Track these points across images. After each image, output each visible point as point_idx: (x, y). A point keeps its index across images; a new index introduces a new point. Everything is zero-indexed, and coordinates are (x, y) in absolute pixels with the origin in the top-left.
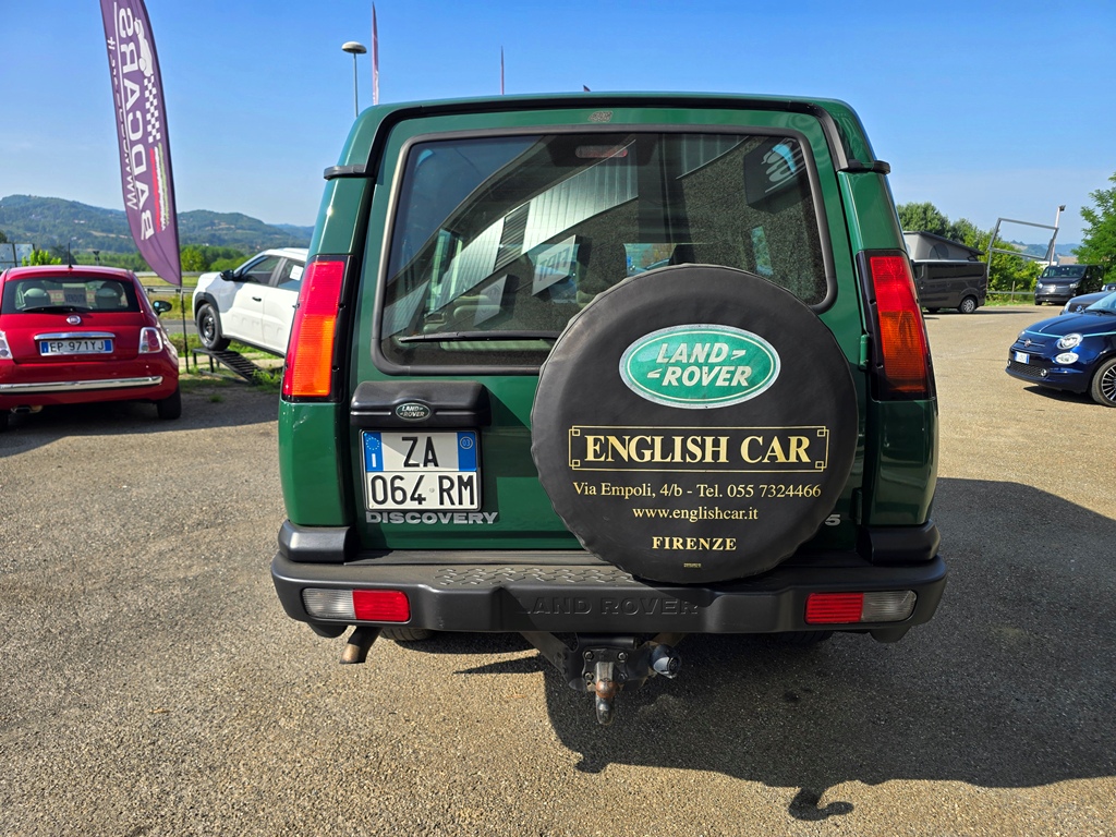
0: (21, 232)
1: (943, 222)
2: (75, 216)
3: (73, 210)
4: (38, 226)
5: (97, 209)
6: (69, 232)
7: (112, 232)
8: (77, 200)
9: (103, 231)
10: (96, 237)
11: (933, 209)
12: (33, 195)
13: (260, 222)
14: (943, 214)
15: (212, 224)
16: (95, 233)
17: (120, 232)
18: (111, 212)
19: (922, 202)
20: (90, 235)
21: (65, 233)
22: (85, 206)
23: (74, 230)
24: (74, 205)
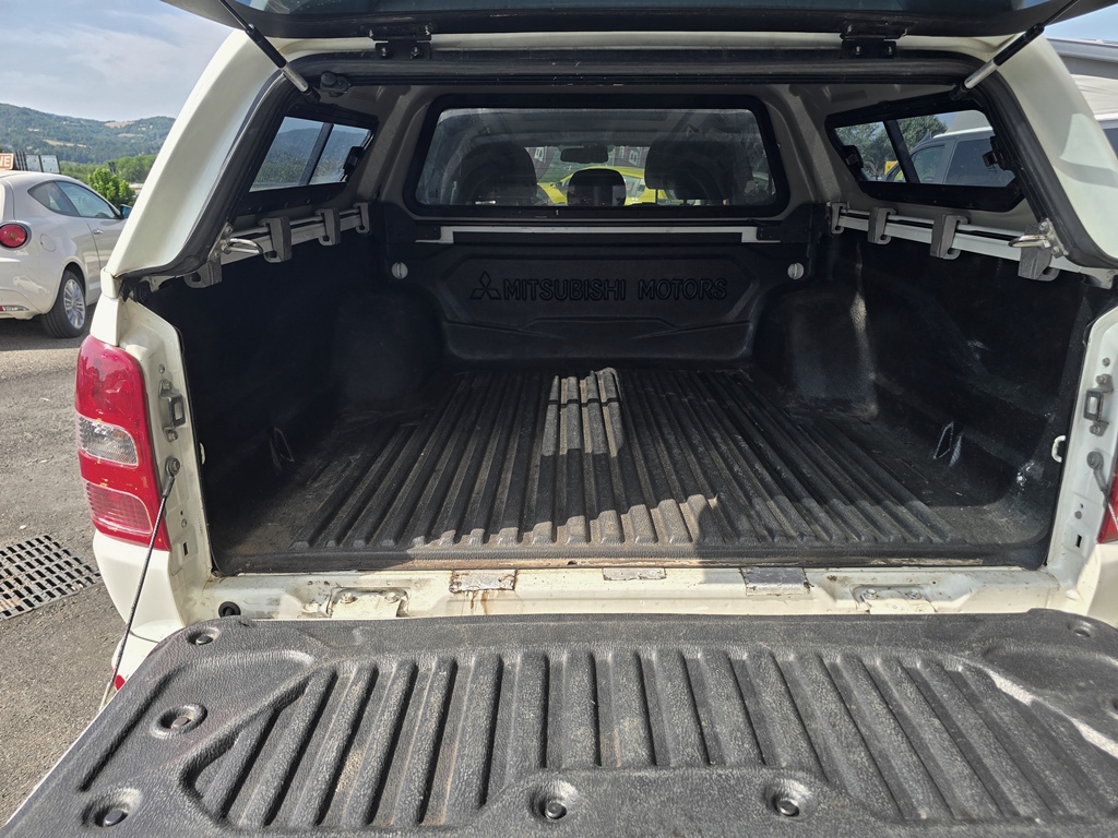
2: (28, 123)
3: (25, 117)
5: (50, 116)
6: (24, 141)
7: (69, 141)
8: (27, 106)
9: (59, 140)
10: (53, 147)
16: (50, 142)
17: (77, 141)
18: (65, 119)
20: (46, 144)
21: (20, 142)
22: (37, 112)
23: (28, 139)
24: (25, 111)
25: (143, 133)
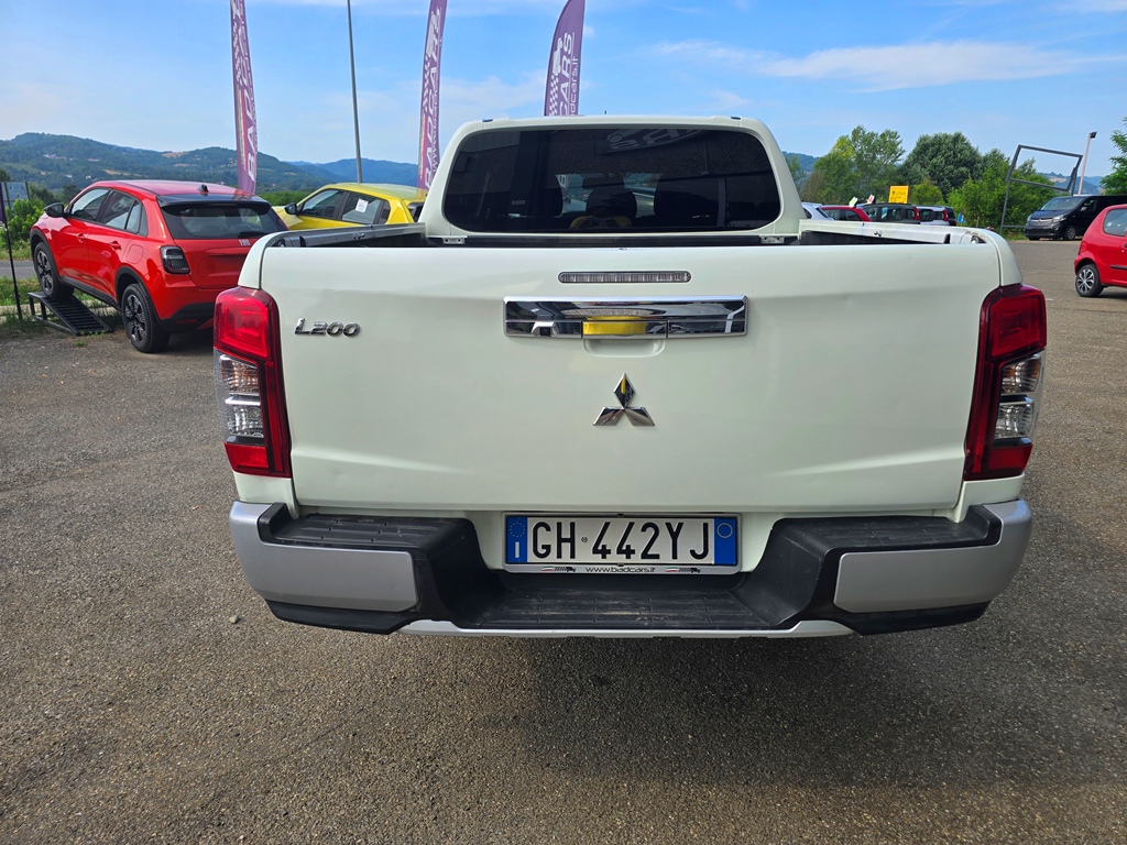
0: (35, 171)
1: (974, 153)
4: (52, 165)
11: (963, 139)
12: (46, 133)
13: (275, 159)
14: (974, 145)
15: (226, 162)
19: (952, 132)
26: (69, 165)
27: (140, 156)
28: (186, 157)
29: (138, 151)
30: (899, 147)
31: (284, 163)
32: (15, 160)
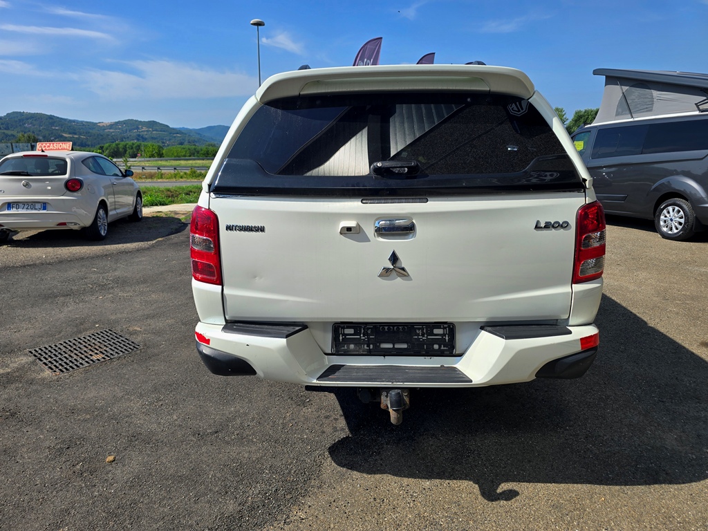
2: (52, 124)
3: (51, 121)
5: (65, 120)
6: (49, 135)
7: (75, 134)
9: (70, 133)
10: (66, 138)
12: (25, 111)
13: (168, 126)
15: (138, 128)
16: (65, 135)
17: (80, 134)
18: (74, 121)
20: (62, 136)
22: (58, 118)
23: (52, 133)
24: (51, 117)
25: (119, 129)
26: (40, 131)
27: (84, 125)
28: (112, 126)
29: (82, 122)
30: (565, 117)
31: (173, 129)
32: (7, 128)
